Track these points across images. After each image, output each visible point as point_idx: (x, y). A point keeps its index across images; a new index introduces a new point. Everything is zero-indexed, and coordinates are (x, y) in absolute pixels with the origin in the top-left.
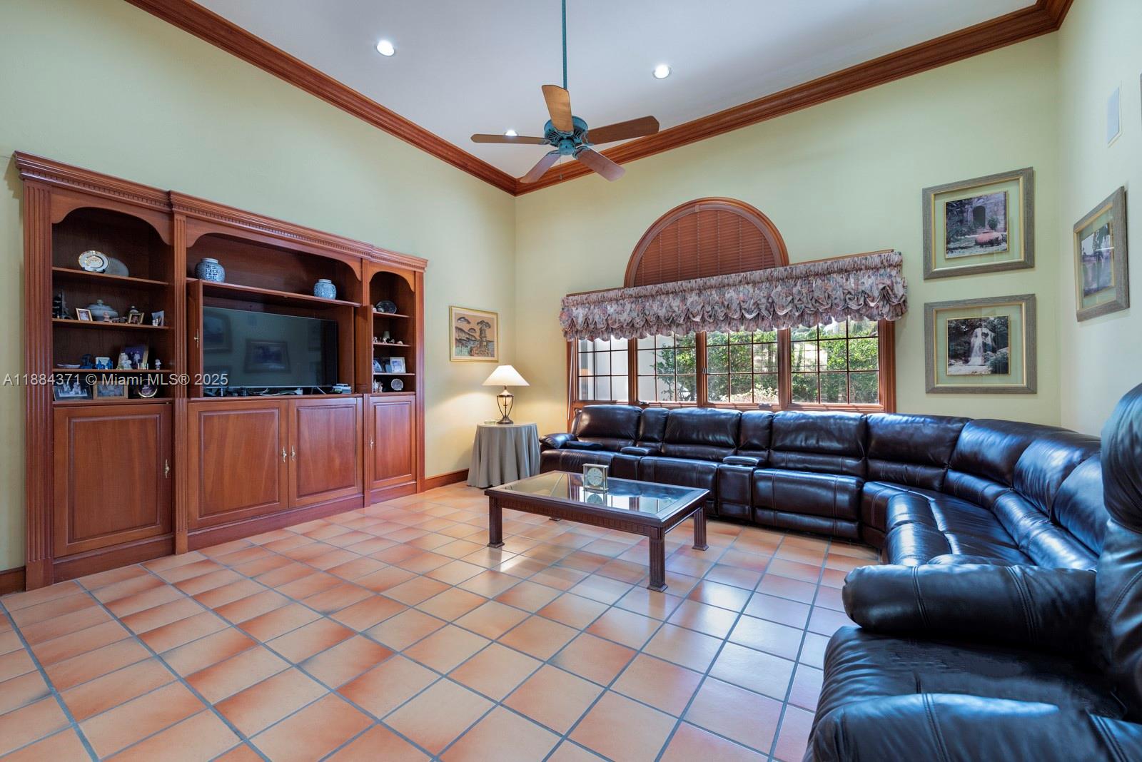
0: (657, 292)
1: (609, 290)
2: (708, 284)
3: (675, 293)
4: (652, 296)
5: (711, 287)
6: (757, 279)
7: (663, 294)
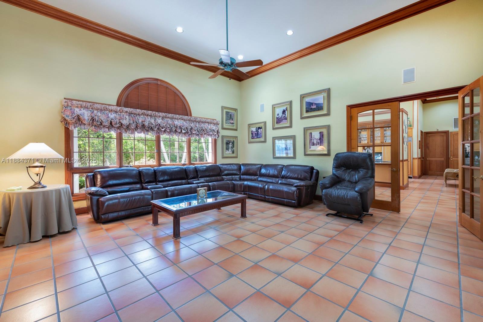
0: (142, 113)
1: (110, 105)
2: (167, 116)
3: (151, 116)
4: (139, 114)
5: (168, 118)
6: (186, 119)
7: (145, 115)
